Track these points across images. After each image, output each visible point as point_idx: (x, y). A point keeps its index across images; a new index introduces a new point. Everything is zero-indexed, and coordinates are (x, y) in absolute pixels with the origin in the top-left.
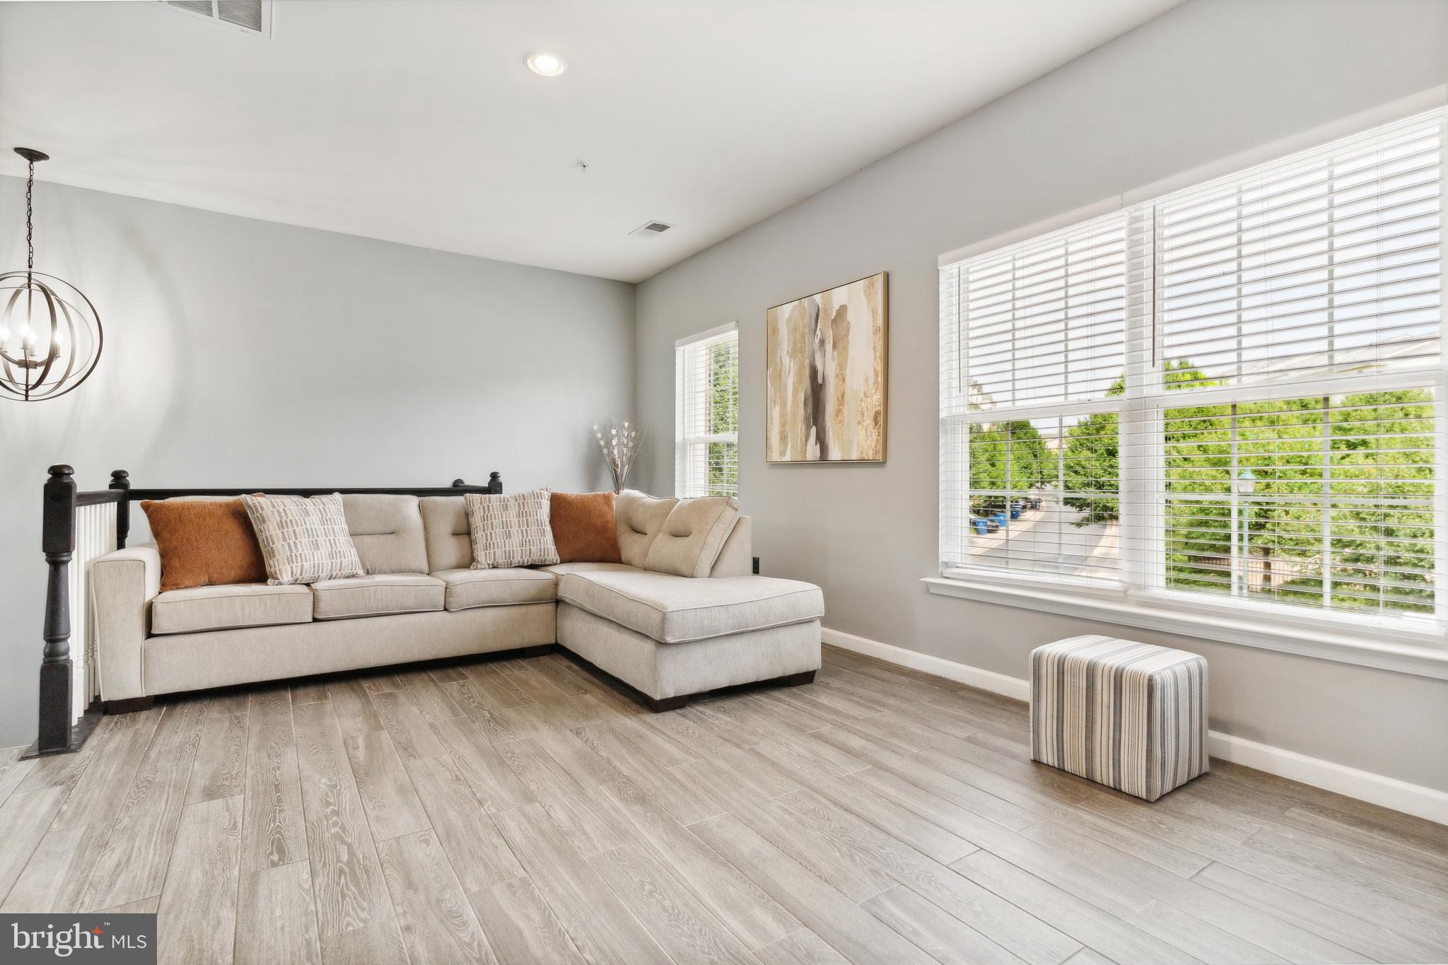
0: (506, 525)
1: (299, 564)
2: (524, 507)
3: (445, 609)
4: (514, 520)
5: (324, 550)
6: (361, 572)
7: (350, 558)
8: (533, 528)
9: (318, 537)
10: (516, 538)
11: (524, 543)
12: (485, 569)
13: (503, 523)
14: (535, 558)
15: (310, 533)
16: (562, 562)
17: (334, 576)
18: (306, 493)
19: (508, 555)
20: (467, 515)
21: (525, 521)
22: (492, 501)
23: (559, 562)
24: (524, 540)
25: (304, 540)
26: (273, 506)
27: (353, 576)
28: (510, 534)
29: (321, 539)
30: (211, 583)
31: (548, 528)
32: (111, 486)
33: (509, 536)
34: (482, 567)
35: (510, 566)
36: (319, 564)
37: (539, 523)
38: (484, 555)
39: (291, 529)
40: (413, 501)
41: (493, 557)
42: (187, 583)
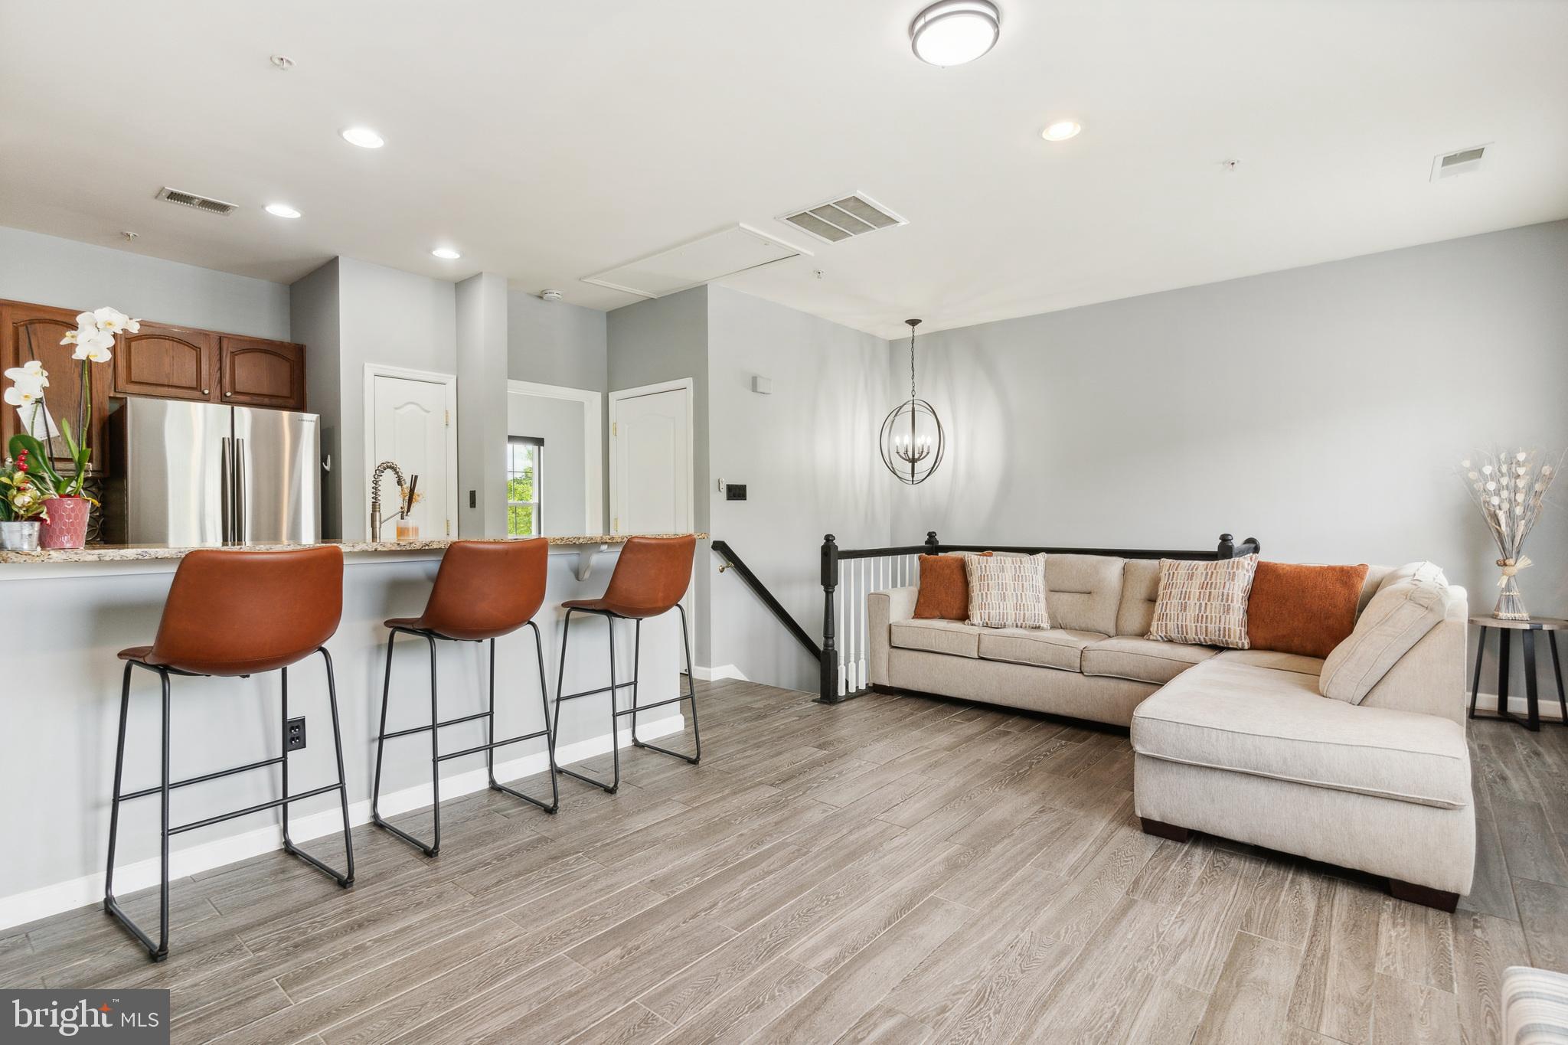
0: (1185, 596)
1: (987, 611)
2: (1211, 577)
3: (1081, 672)
4: (1195, 591)
5: (1010, 603)
6: (1045, 625)
7: (1039, 611)
8: (1216, 603)
9: (1006, 590)
10: (1192, 612)
11: (1200, 618)
12: (1157, 640)
13: (1181, 594)
14: (1214, 637)
15: (1002, 587)
16: (1253, 647)
17: (1019, 625)
18: (1032, 551)
19: (1181, 629)
20: (1156, 582)
21: (1208, 594)
22: (1179, 569)
23: (1246, 647)
24: (1200, 615)
25: (994, 592)
26: (979, 563)
27: (1038, 628)
28: (1185, 607)
29: (1009, 593)
30: (942, 617)
31: (1239, 606)
32: (926, 542)
33: (1184, 608)
34: (1154, 638)
35: (1186, 643)
36: (1003, 613)
37: (1226, 598)
38: (1156, 626)
39: (986, 582)
40: (1118, 563)
41: (1164, 629)
42: (927, 615)
